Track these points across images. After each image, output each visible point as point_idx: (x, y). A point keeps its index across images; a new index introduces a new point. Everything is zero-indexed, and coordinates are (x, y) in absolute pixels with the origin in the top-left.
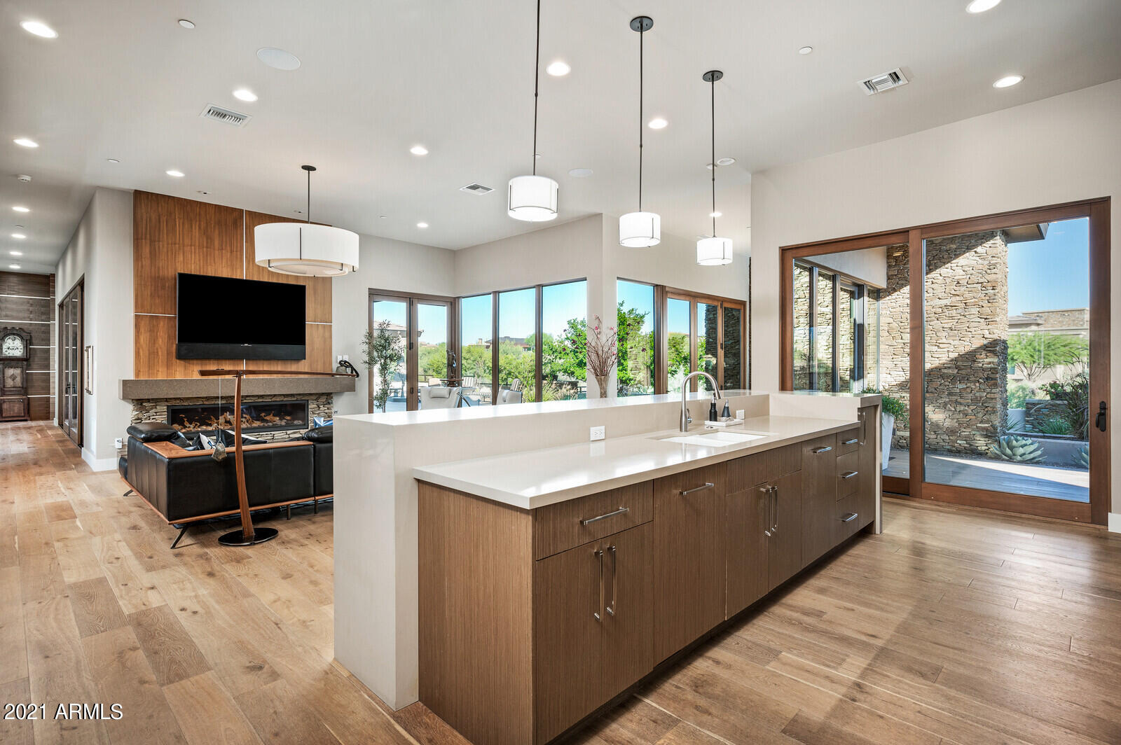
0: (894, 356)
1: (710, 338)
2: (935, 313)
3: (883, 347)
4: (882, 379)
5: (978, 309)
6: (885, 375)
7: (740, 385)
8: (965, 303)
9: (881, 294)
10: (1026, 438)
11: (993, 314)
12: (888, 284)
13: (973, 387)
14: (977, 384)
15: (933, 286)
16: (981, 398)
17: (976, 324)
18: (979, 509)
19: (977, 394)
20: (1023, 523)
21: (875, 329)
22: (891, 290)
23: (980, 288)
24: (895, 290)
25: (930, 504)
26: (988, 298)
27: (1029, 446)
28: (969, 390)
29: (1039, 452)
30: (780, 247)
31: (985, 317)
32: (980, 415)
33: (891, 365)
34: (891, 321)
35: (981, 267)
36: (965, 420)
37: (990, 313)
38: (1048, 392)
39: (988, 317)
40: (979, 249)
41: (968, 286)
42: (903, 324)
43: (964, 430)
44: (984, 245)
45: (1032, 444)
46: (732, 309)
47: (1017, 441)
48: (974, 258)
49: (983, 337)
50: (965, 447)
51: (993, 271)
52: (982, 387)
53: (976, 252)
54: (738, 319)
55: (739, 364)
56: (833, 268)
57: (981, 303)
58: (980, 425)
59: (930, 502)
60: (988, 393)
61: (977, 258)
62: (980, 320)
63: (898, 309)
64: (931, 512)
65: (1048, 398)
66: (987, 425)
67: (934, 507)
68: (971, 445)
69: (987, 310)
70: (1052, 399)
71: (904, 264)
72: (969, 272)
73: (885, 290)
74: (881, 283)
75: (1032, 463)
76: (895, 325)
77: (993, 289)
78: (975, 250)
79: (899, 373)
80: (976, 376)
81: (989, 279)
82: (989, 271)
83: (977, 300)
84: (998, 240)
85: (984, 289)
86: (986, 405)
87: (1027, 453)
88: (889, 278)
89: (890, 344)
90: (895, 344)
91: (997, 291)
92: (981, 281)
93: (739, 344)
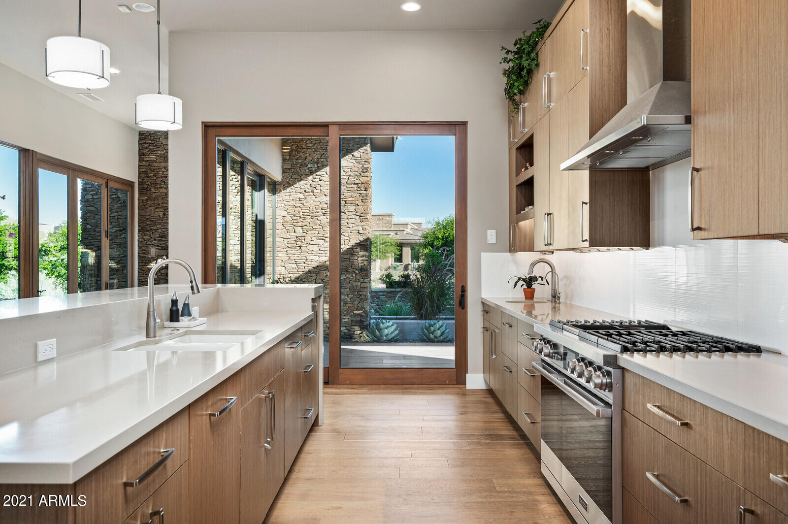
0: (288, 249)
1: (88, 224)
2: (322, 209)
3: (278, 239)
4: (278, 272)
5: (355, 207)
6: (280, 268)
7: (126, 281)
8: (345, 201)
9: (277, 187)
10: (388, 321)
11: (366, 212)
12: (283, 177)
13: (351, 277)
14: (354, 275)
15: (320, 183)
16: (356, 288)
17: (353, 221)
18: (383, 386)
19: (354, 284)
20: (416, 392)
21: (271, 221)
22: (287, 183)
23: (356, 188)
24: (290, 185)
25: (346, 388)
26: (361, 198)
27: (390, 327)
28: (348, 280)
29: (397, 332)
30: (203, 123)
31: (360, 215)
32: (356, 303)
33: (285, 258)
34: (285, 214)
35: (356, 169)
36: (345, 308)
37: (363, 211)
38: (384, 282)
39: (362, 215)
40: (355, 153)
41: (348, 186)
42: (295, 218)
43: (345, 317)
44: (359, 150)
45: (392, 325)
46: (117, 190)
47: (383, 323)
48: (352, 161)
49: (358, 233)
50: (345, 333)
51: (366, 174)
52: (358, 277)
53: (353, 155)
54: (125, 202)
55: (126, 256)
56: (244, 154)
57: (357, 202)
58: (356, 312)
59: (345, 386)
60: (362, 283)
61: (354, 161)
62: (356, 217)
63: (292, 203)
64: (350, 395)
65: (384, 286)
66: (361, 312)
67: (351, 390)
68: (350, 331)
69: (361, 208)
70: (387, 287)
71: (297, 160)
72: (348, 173)
73: (280, 183)
74: (277, 175)
75: (393, 342)
76: (288, 218)
77: (365, 190)
78: (353, 153)
79: (292, 265)
80: (353, 267)
81: (362, 181)
82: (362, 174)
83: (353, 199)
84: (368, 147)
85: (359, 189)
86: (360, 293)
87: (389, 333)
88: (284, 171)
89: (285, 236)
90: (290, 237)
91: (368, 192)
92: (357, 182)
93: (126, 233)
